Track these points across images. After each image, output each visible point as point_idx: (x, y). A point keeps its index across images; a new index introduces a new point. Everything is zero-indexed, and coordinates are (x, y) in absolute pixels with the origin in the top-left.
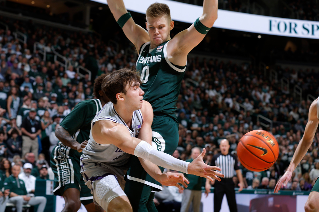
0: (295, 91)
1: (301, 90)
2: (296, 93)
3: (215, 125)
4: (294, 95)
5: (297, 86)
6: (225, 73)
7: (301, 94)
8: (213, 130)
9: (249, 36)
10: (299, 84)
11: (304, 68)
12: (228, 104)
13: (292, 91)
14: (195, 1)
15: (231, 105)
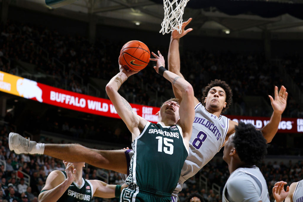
0: (201, 180)
1: (206, 179)
2: (202, 182)
4: (200, 183)
5: (203, 176)
7: (206, 183)
10: (205, 173)
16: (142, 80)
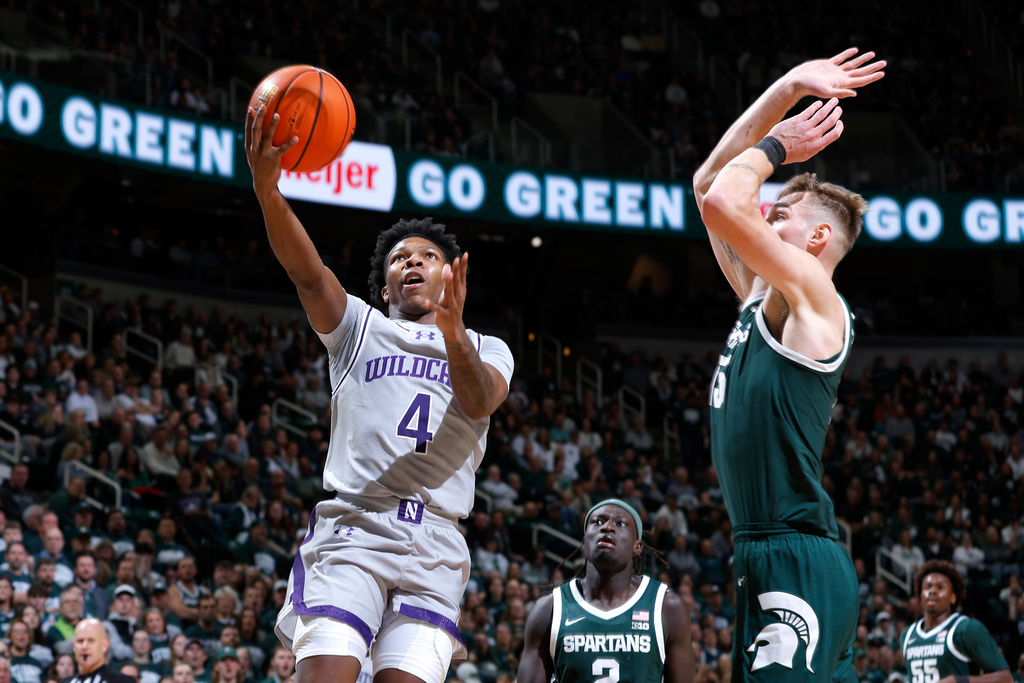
16: (439, 60)
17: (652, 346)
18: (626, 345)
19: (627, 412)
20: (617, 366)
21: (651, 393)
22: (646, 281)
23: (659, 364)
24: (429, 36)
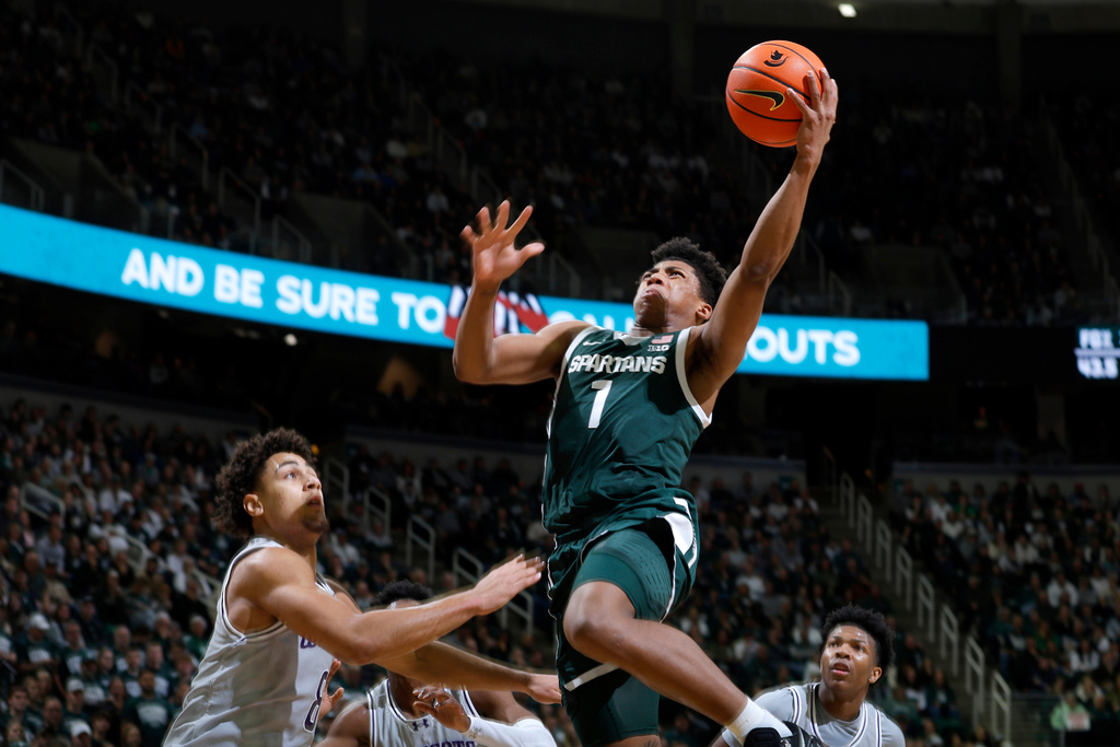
0: (411, 534)
1: (432, 533)
2: (414, 543)
3: (118, 653)
4: (409, 547)
5: (418, 520)
6: (160, 466)
7: (431, 548)
8: (114, 671)
9: (254, 335)
10: (428, 511)
11: (448, 456)
12: (169, 577)
13: (399, 538)
14: (69, 202)
15: (181, 583)
16: (206, 154)
17: (399, 450)
18: (374, 447)
19: (372, 514)
20: (364, 468)
21: (396, 495)
22: (398, 389)
23: (404, 469)
24: (198, 131)
